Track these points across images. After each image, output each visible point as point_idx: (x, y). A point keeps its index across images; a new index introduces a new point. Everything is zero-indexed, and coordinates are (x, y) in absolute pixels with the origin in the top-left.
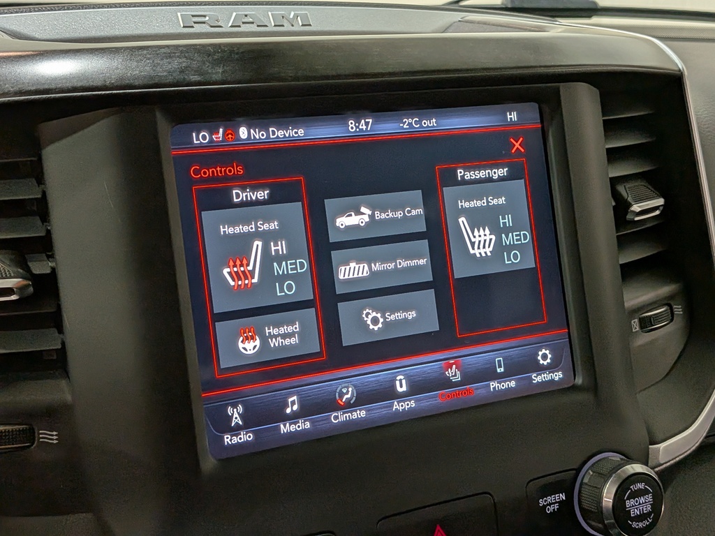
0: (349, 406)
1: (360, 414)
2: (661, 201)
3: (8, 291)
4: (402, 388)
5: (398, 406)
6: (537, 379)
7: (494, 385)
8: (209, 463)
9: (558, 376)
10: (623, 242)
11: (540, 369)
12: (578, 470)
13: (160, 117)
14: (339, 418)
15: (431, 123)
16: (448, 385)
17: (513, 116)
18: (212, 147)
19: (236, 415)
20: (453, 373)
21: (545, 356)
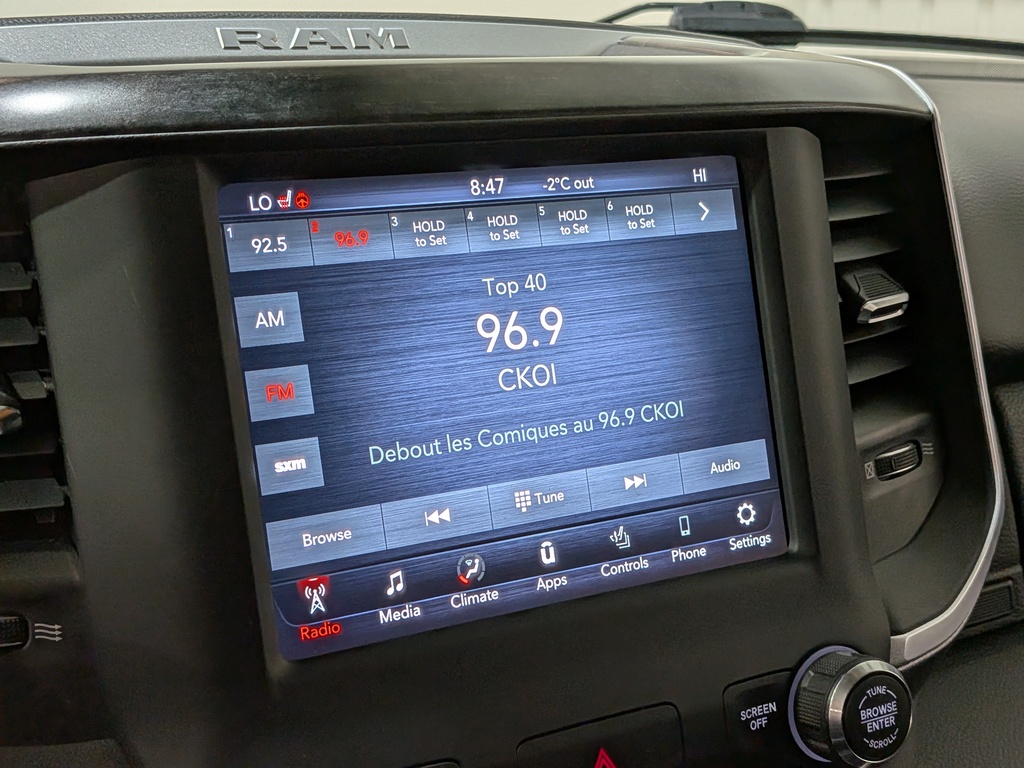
0: (475, 585)
1: (492, 595)
2: (903, 297)
4: (549, 558)
5: (543, 584)
6: (737, 544)
7: (677, 554)
8: (279, 666)
9: (765, 540)
10: (853, 355)
11: (742, 531)
12: (794, 671)
13: (202, 172)
14: (462, 601)
15: (586, 184)
16: (614, 554)
17: (701, 175)
18: (277, 216)
19: (316, 599)
20: (620, 537)
21: (747, 513)
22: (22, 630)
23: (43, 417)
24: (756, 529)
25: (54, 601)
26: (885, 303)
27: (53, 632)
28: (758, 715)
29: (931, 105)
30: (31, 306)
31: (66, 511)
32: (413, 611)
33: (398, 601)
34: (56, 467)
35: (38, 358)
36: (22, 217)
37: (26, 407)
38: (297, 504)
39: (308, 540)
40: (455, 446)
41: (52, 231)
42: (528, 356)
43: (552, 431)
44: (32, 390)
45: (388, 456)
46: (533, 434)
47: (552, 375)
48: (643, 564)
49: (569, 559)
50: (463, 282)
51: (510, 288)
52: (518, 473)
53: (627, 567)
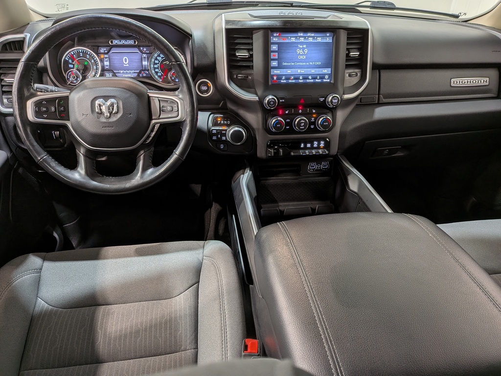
0: (292, 80)
1: (294, 81)
2: (358, 53)
3: (246, 56)
4: (301, 78)
5: (300, 81)
6: (324, 80)
7: (317, 80)
8: (270, 83)
9: (328, 81)
10: (347, 60)
11: (326, 79)
12: (328, 96)
13: (269, 31)
14: (290, 81)
15: (313, 35)
16: (309, 79)
17: (328, 35)
18: (277, 36)
19: (275, 78)
20: (310, 77)
21: (327, 77)
22: (248, 77)
23: (251, 56)
24: (327, 79)
25: (250, 75)
26: (355, 54)
27: (250, 78)
28: (322, 99)
29: (369, 27)
30: (252, 44)
31: (253, 66)
32: (285, 81)
33: (283, 80)
34: (252, 61)
35: (252, 50)
36: (252, 35)
37: (250, 54)
38: (274, 68)
39: (275, 72)
40: (292, 64)
41: (255, 36)
42: (302, 55)
43: (304, 64)
44: (251, 53)
45: (285, 64)
46: (301, 64)
47: (305, 57)
48: (312, 81)
49: (304, 79)
50: (296, 45)
51: (301, 47)
52: (299, 68)
53: (310, 81)
